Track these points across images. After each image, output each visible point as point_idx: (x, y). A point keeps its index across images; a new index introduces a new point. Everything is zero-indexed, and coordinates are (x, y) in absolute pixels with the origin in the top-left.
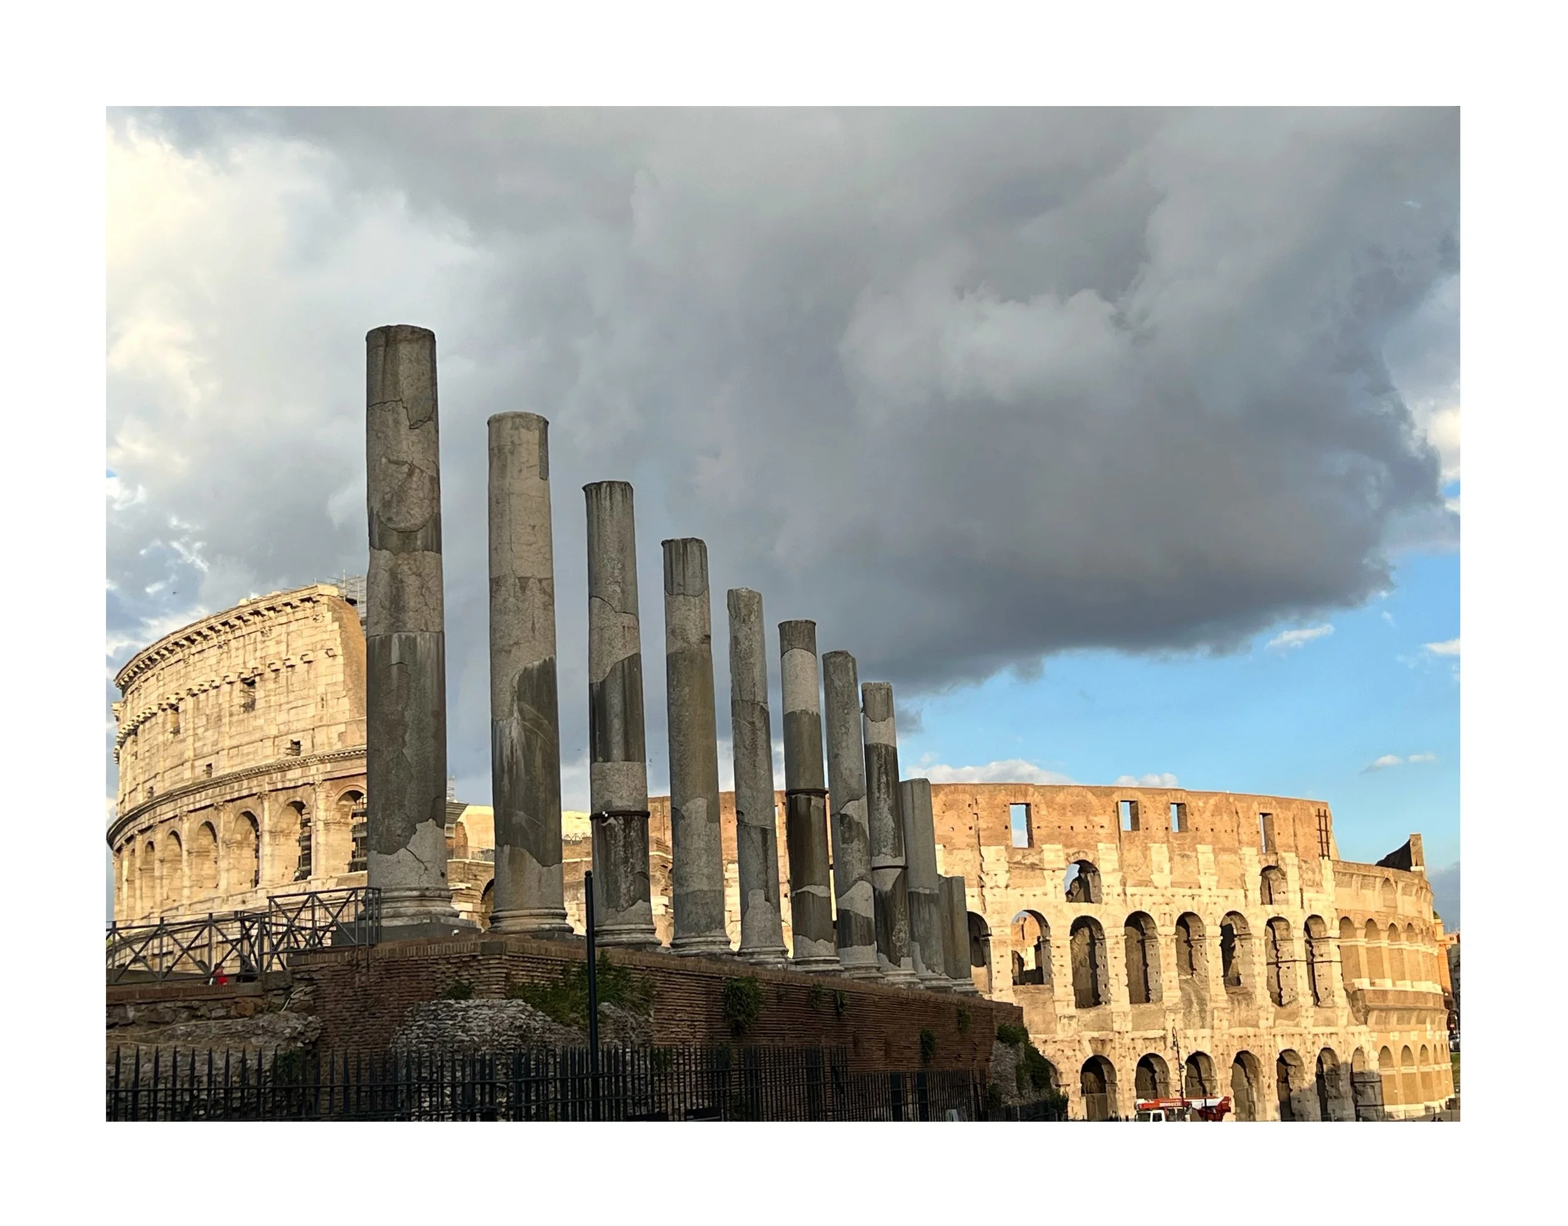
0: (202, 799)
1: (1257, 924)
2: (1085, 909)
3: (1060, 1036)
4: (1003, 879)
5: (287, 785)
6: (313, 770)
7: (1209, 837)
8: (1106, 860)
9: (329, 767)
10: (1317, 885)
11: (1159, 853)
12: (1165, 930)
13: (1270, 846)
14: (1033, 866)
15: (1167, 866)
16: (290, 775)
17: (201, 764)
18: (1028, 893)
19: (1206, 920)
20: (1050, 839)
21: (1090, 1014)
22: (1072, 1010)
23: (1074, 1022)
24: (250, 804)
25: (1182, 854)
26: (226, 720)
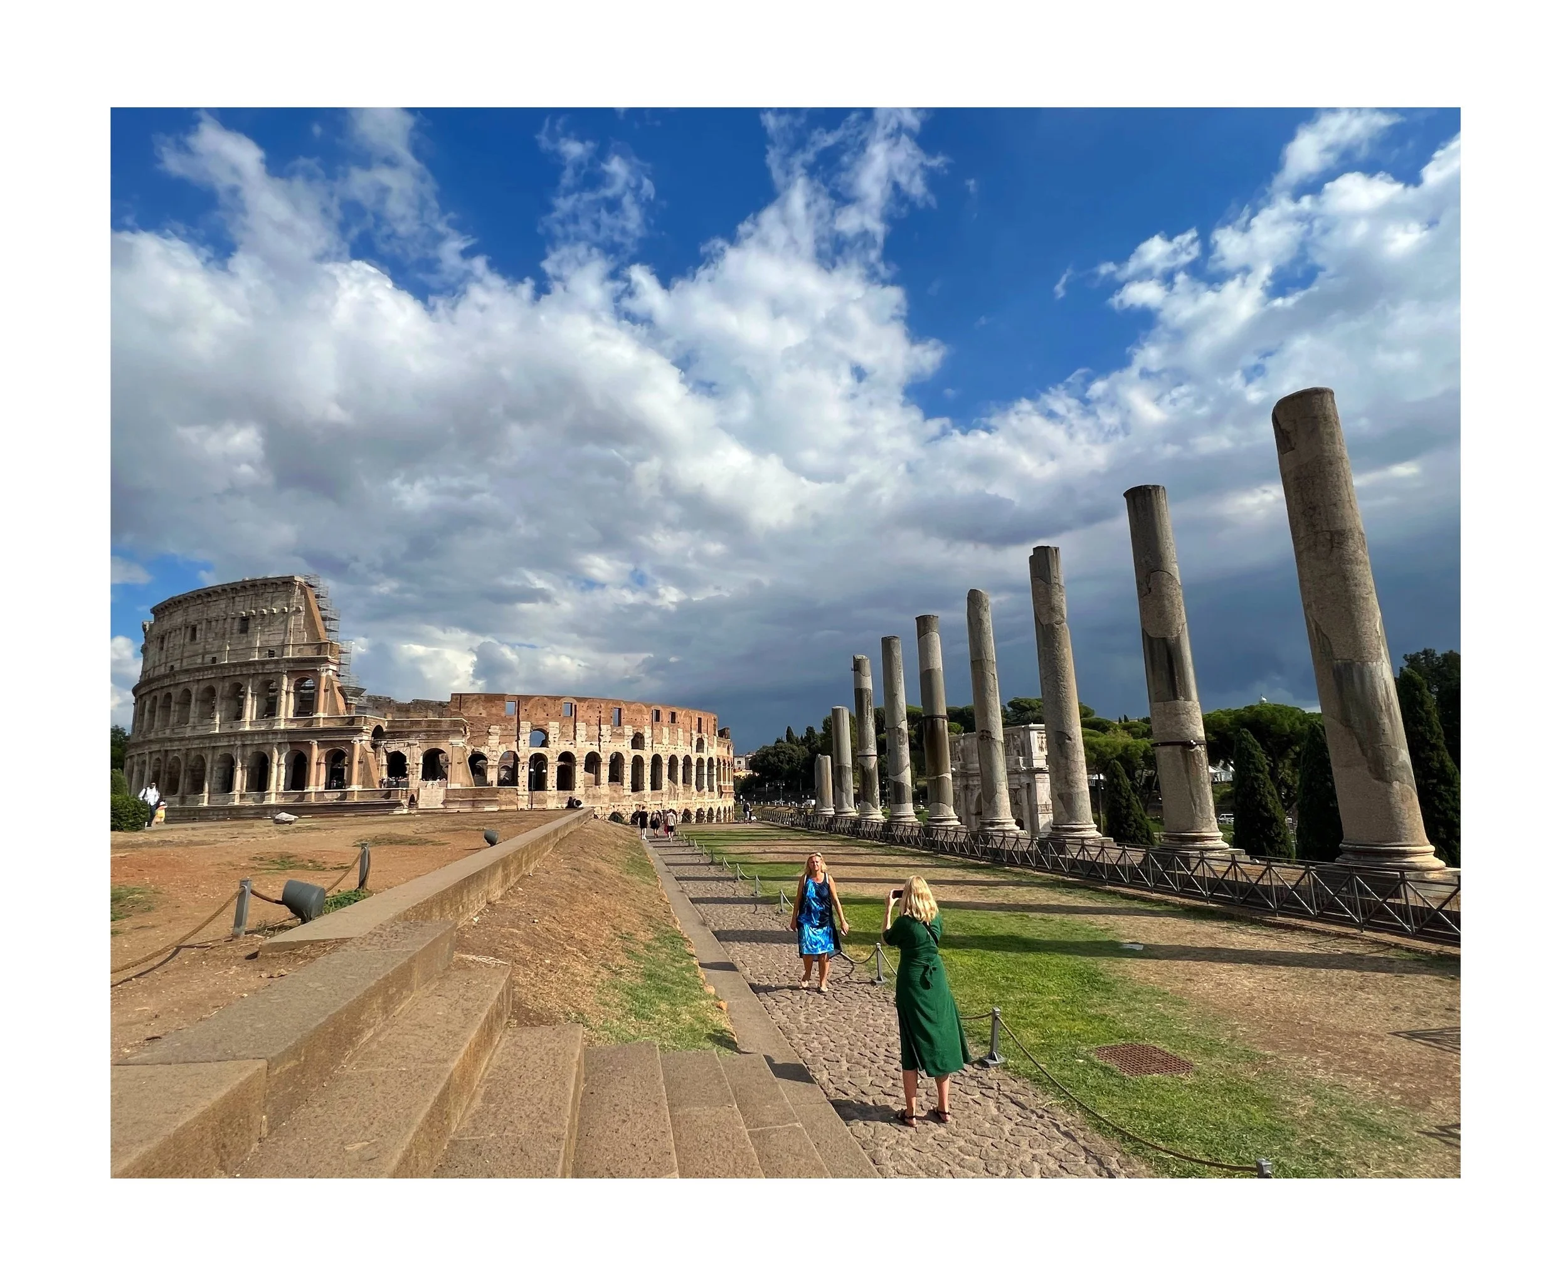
0: (209, 675)
1: (694, 761)
2: (638, 752)
3: (624, 803)
4: (608, 738)
5: (265, 671)
6: (282, 666)
7: (682, 726)
8: (647, 734)
9: (292, 665)
10: (712, 746)
11: (666, 730)
12: (666, 762)
13: (700, 731)
14: (620, 735)
15: (668, 736)
16: (267, 667)
17: (208, 658)
18: (618, 745)
19: (679, 758)
20: (628, 723)
21: (635, 795)
22: (630, 793)
23: (630, 799)
24: (240, 680)
25: (673, 732)
26: (227, 636)
